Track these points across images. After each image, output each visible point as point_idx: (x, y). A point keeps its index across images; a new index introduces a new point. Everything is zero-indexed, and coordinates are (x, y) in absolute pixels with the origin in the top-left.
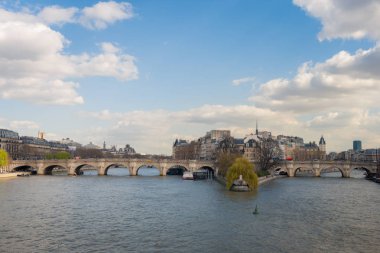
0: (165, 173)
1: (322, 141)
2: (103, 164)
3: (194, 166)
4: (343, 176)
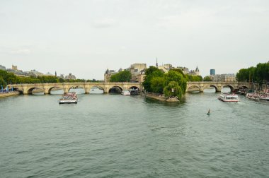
0: (108, 91)
1: (197, 70)
2: (66, 86)
4: (217, 91)
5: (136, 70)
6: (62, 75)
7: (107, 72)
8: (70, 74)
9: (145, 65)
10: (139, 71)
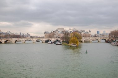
0: (44, 42)
2: (24, 40)
3: (53, 40)
4: (98, 42)
5: (59, 32)
6: (23, 34)
7: (45, 33)
8: (28, 34)
9: (63, 29)
10: (60, 32)
